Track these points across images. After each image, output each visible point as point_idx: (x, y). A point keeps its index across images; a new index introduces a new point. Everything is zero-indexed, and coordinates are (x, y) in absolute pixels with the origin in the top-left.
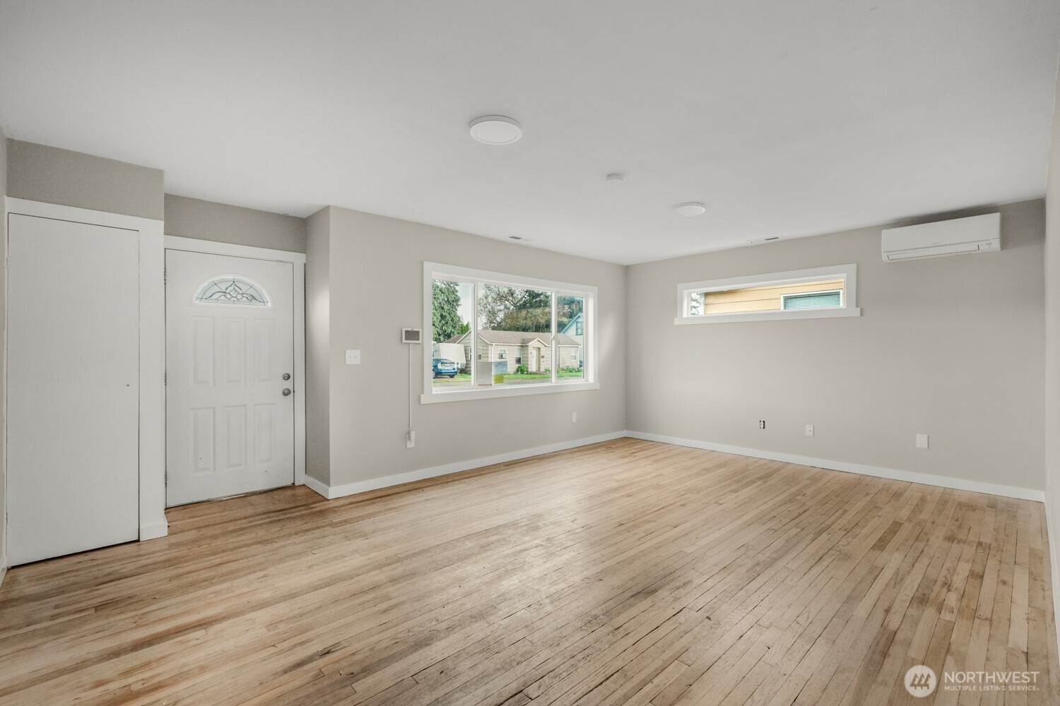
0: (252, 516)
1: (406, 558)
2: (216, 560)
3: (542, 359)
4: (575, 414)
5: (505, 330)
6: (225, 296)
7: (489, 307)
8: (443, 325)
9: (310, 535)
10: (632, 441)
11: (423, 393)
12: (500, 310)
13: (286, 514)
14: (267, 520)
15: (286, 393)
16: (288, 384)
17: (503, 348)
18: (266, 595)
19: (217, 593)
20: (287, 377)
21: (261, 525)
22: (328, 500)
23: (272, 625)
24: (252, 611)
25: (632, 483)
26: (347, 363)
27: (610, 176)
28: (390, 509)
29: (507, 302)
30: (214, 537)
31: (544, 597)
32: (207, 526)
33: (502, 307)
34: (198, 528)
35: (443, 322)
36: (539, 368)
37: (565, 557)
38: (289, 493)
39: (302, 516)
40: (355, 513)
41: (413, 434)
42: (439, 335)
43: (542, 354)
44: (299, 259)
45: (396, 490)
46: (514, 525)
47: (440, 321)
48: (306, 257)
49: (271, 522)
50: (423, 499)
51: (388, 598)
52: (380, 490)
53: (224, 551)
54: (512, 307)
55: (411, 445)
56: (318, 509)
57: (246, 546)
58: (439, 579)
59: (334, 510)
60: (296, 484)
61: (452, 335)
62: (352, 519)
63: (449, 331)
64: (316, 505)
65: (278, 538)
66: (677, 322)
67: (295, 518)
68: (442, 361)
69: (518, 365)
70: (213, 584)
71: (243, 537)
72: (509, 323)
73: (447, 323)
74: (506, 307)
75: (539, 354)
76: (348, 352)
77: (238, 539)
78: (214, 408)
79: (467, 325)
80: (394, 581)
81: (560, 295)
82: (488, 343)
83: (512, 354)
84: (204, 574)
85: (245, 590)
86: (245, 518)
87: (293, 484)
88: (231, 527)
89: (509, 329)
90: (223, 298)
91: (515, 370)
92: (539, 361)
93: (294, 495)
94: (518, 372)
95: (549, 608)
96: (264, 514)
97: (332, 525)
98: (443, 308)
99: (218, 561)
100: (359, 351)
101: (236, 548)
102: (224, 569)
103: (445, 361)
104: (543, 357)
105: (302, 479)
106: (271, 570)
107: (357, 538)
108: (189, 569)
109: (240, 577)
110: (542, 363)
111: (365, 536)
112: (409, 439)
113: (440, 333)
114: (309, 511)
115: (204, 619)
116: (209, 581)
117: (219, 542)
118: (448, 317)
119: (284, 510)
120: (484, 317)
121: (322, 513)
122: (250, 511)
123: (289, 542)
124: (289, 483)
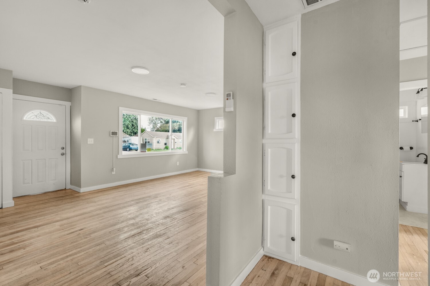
0: (49, 199)
1: (110, 207)
2: (37, 211)
3: (175, 144)
4: (178, 162)
5: (161, 131)
6: (36, 117)
7: (154, 121)
8: (133, 129)
9: (73, 203)
10: (199, 172)
11: (119, 154)
12: (158, 123)
13: (63, 198)
14: (56, 200)
15: (63, 154)
16: (64, 151)
17: (159, 139)
18: (59, 219)
19: (40, 220)
20: (63, 148)
21: (53, 201)
22: (80, 193)
23: (61, 226)
24: (54, 223)
25: (194, 184)
26: (88, 143)
27: (182, 84)
28: (105, 194)
29: (161, 120)
30: (35, 206)
31: (154, 213)
32: (30, 203)
33: (159, 122)
34: (27, 203)
35: (133, 127)
36: (174, 147)
37: (164, 204)
38: (64, 191)
39: (70, 198)
40: (91, 196)
41: (114, 169)
42: (131, 133)
43: (175, 141)
44: (68, 104)
45: (108, 189)
46: (149, 197)
47: (132, 127)
48: (71, 104)
49: (57, 200)
50: (118, 191)
51: (103, 216)
52: (102, 189)
53: (39, 209)
54: (164, 122)
55: (114, 173)
56: (76, 196)
57: (49, 207)
58: (121, 211)
59: (83, 196)
60: (67, 189)
61: (137, 133)
62: (90, 198)
63: (135, 131)
64: (75, 195)
65: (61, 204)
66: (214, 130)
67: (67, 199)
68: (132, 144)
69: (165, 146)
70: (37, 218)
71: (46, 205)
72: (162, 128)
73: (135, 128)
74: (161, 122)
75: (174, 141)
76: (89, 139)
77: (45, 205)
78: (32, 160)
79: (144, 129)
80: (105, 212)
81: (173, 120)
82: (153, 136)
83: (163, 141)
84: (34, 215)
85: (50, 218)
86: (47, 199)
87: (65, 188)
88: (41, 202)
89: (163, 131)
90: (36, 118)
91: (164, 148)
92: (174, 144)
93: (66, 192)
94: (165, 148)
95: (155, 215)
96: (54, 198)
97: (82, 200)
98: (133, 122)
99: (38, 212)
100: (93, 139)
101: (44, 208)
102: (41, 214)
103: (133, 144)
104: (176, 143)
105: (69, 186)
106: (59, 213)
107: (92, 203)
108: (26, 214)
109: (48, 215)
110: (175, 145)
111: (95, 202)
112: (113, 171)
113: (132, 132)
114: (73, 196)
115: (36, 226)
116: (36, 217)
117: (36, 207)
118: (135, 125)
119: (62, 197)
120: (152, 126)
121: (78, 197)
122: (48, 197)
123: (65, 205)
124: (64, 188)
